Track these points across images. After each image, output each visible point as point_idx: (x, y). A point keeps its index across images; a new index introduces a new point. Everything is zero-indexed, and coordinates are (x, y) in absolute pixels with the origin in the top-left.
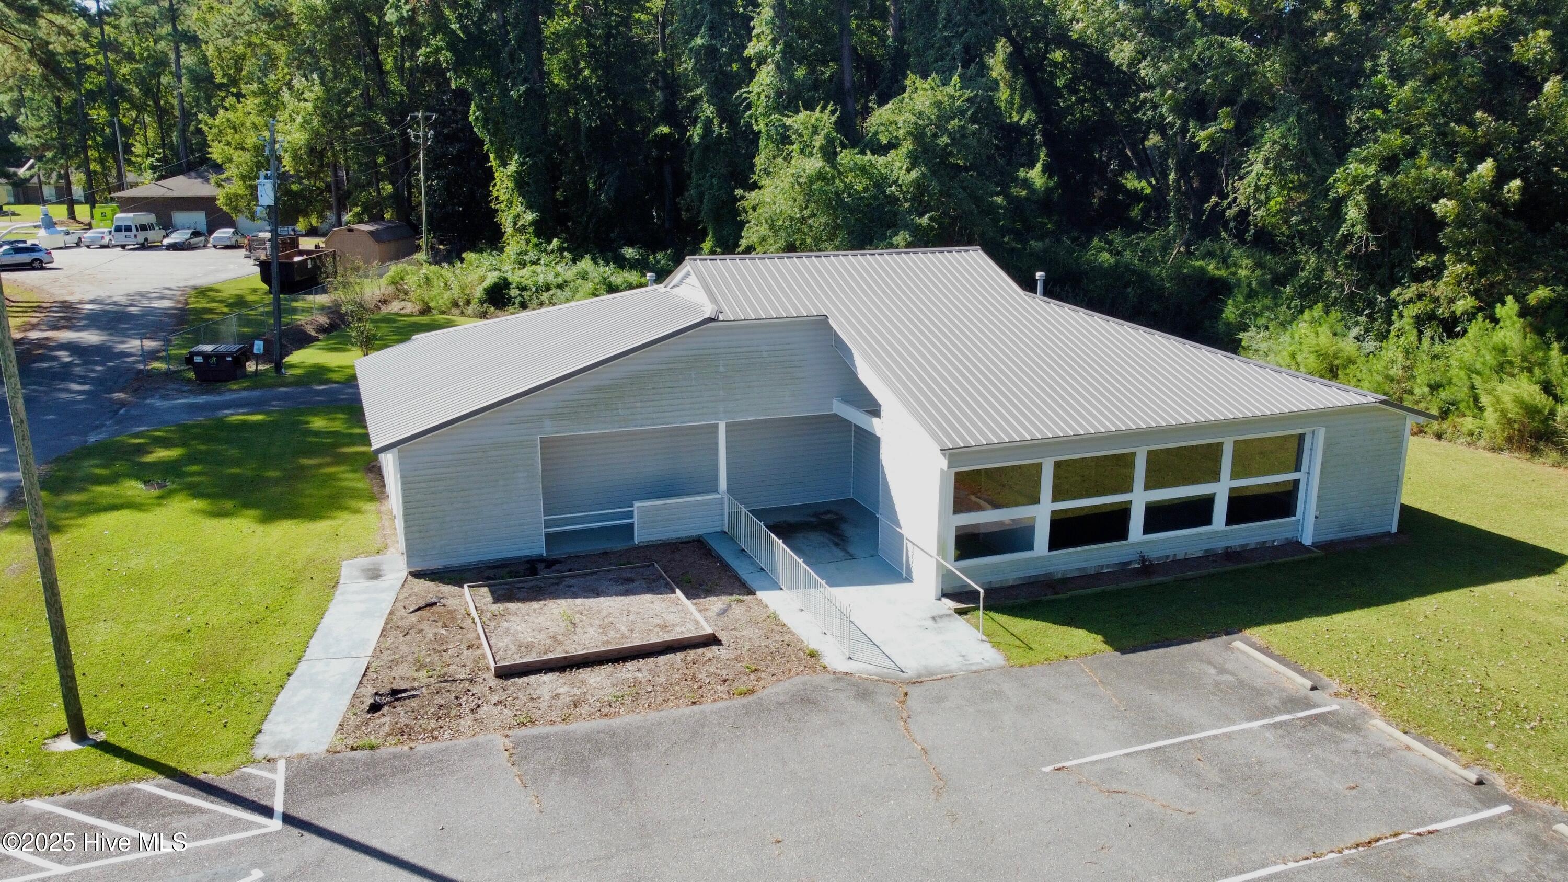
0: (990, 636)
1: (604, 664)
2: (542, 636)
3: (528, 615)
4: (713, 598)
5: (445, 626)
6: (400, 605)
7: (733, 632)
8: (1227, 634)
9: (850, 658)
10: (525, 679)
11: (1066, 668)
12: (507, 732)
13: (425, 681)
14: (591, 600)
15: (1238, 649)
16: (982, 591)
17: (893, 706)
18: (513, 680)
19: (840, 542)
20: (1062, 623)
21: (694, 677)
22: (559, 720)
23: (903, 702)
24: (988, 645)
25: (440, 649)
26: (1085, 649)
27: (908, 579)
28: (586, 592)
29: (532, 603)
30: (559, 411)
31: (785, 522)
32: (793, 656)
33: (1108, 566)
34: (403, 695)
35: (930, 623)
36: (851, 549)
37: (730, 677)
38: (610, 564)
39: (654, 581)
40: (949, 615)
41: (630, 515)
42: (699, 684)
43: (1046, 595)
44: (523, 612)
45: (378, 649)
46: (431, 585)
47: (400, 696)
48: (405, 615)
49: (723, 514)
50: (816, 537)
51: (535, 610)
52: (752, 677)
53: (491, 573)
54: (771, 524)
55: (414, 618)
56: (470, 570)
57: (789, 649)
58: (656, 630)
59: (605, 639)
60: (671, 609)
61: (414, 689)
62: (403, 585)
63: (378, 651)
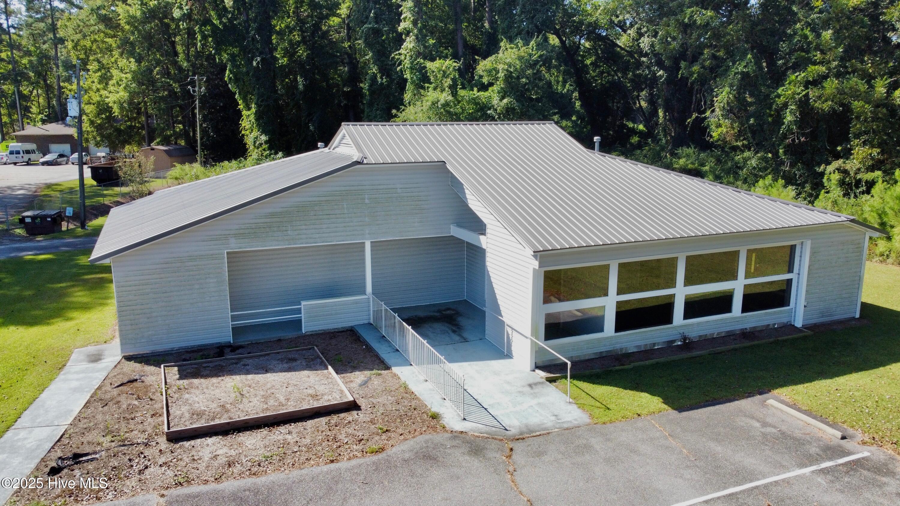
0: (576, 400)
1: (261, 428)
2: (213, 406)
3: (207, 388)
4: (357, 373)
5: (139, 398)
6: (107, 382)
7: (370, 399)
8: (761, 394)
9: (464, 419)
10: (192, 442)
11: (640, 424)
12: (163, 492)
13: (106, 445)
14: (260, 375)
15: (772, 406)
16: (569, 363)
17: (501, 461)
18: (181, 443)
19: (457, 330)
20: (632, 389)
21: (335, 438)
22: (213, 479)
23: (509, 457)
24: (575, 406)
25: (129, 417)
26: (652, 408)
27: (509, 355)
28: (257, 369)
29: (213, 379)
30: (241, 231)
31: (416, 316)
32: (418, 418)
33: (658, 344)
34: (84, 458)
35: (528, 389)
36: (466, 335)
37: (365, 438)
38: (281, 348)
39: (312, 360)
40: (542, 383)
41: (299, 311)
42: (338, 444)
43: (615, 366)
44: (204, 386)
45: (78, 418)
46: (137, 366)
47: (81, 459)
48: (110, 389)
49: (369, 311)
50: (438, 326)
51: (213, 384)
52: (384, 437)
53: (187, 356)
54: (406, 317)
55: (115, 392)
56: (171, 354)
57: (415, 412)
58: (307, 399)
59: (265, 406)
60: (323, 382)
61: (95, 453)
62: (116, 366)
63: (78, 419)
